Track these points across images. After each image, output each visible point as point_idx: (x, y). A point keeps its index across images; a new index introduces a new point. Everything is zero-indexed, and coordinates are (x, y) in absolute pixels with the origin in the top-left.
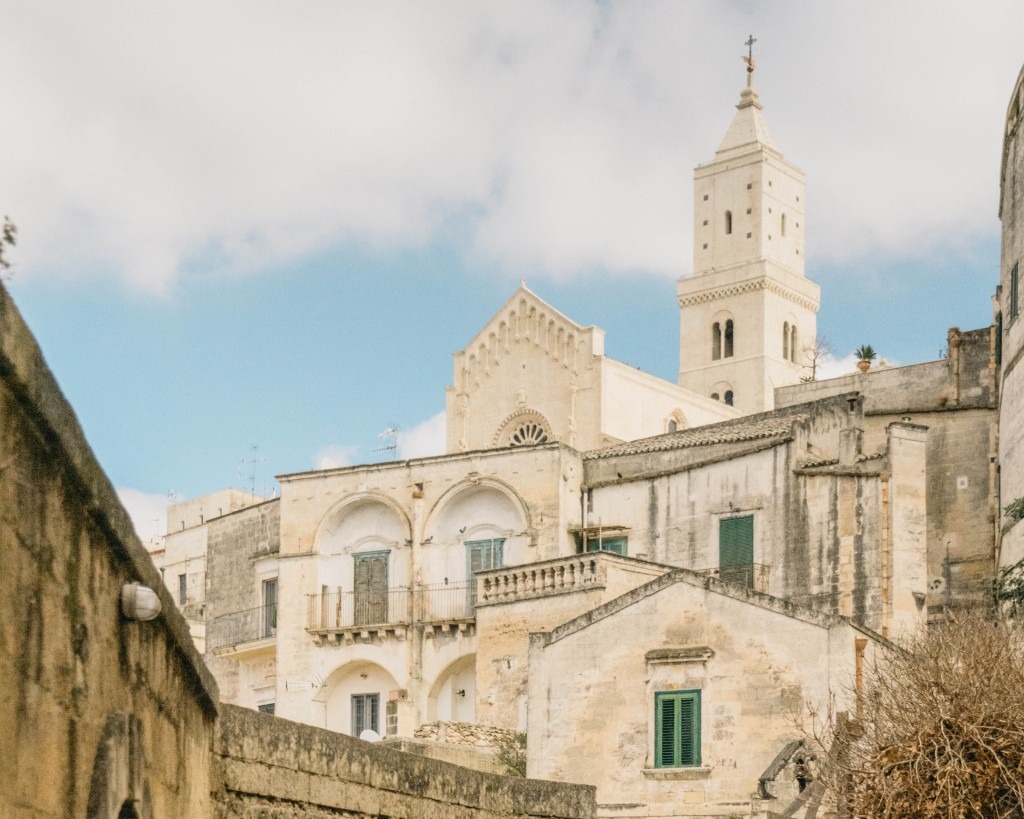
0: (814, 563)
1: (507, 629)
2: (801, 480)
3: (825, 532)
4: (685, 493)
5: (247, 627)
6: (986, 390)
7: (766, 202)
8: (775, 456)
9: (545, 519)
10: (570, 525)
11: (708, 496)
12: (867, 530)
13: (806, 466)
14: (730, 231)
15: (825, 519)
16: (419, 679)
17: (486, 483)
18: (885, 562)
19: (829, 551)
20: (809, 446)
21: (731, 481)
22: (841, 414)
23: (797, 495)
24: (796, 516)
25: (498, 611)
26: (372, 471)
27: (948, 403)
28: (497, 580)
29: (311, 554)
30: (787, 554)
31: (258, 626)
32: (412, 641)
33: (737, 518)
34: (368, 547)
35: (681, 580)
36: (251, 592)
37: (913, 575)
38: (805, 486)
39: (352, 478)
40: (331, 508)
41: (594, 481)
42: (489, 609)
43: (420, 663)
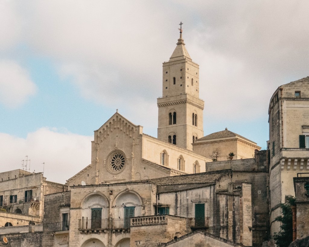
0: (221, 217)
1: (139, 233)
2: (218, 195)
3: (224, 210)
4: (185, 196)
5: (57, 226)
6: (265, 167)
7: (187, 75)
8: (211, 188)
9: (147, 202)
10: (154, 204)
11: (192, 198)
12: (236, 210)
13: (219, 192)
14: (175, 83)
15: (225, 206)
16: (111, 244)
17: (131, 192)
18: (241, 219)
19: (225, 215)
20: (219, 185)
21: (198, 194)
22: (227, 176)
23: (217, 199)
24: (216, 204)
25: (136, 228)
26: (98, 187)
27: (255, 170)
28: (136, 220)
29: (80, 208)
30: (214, 214)
31: (60, 226)
32: (109, 233)
33: (200, 204)
34: (95, 207)
35: (199, 233)
36: (58, 216)
37: (248, 222)
38: (219, 197)
39: (92, 188)
40: (86, 196)
41: (160, 192)
42: (134, 228)
43: (111, 240)
